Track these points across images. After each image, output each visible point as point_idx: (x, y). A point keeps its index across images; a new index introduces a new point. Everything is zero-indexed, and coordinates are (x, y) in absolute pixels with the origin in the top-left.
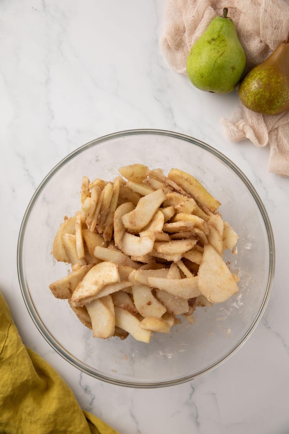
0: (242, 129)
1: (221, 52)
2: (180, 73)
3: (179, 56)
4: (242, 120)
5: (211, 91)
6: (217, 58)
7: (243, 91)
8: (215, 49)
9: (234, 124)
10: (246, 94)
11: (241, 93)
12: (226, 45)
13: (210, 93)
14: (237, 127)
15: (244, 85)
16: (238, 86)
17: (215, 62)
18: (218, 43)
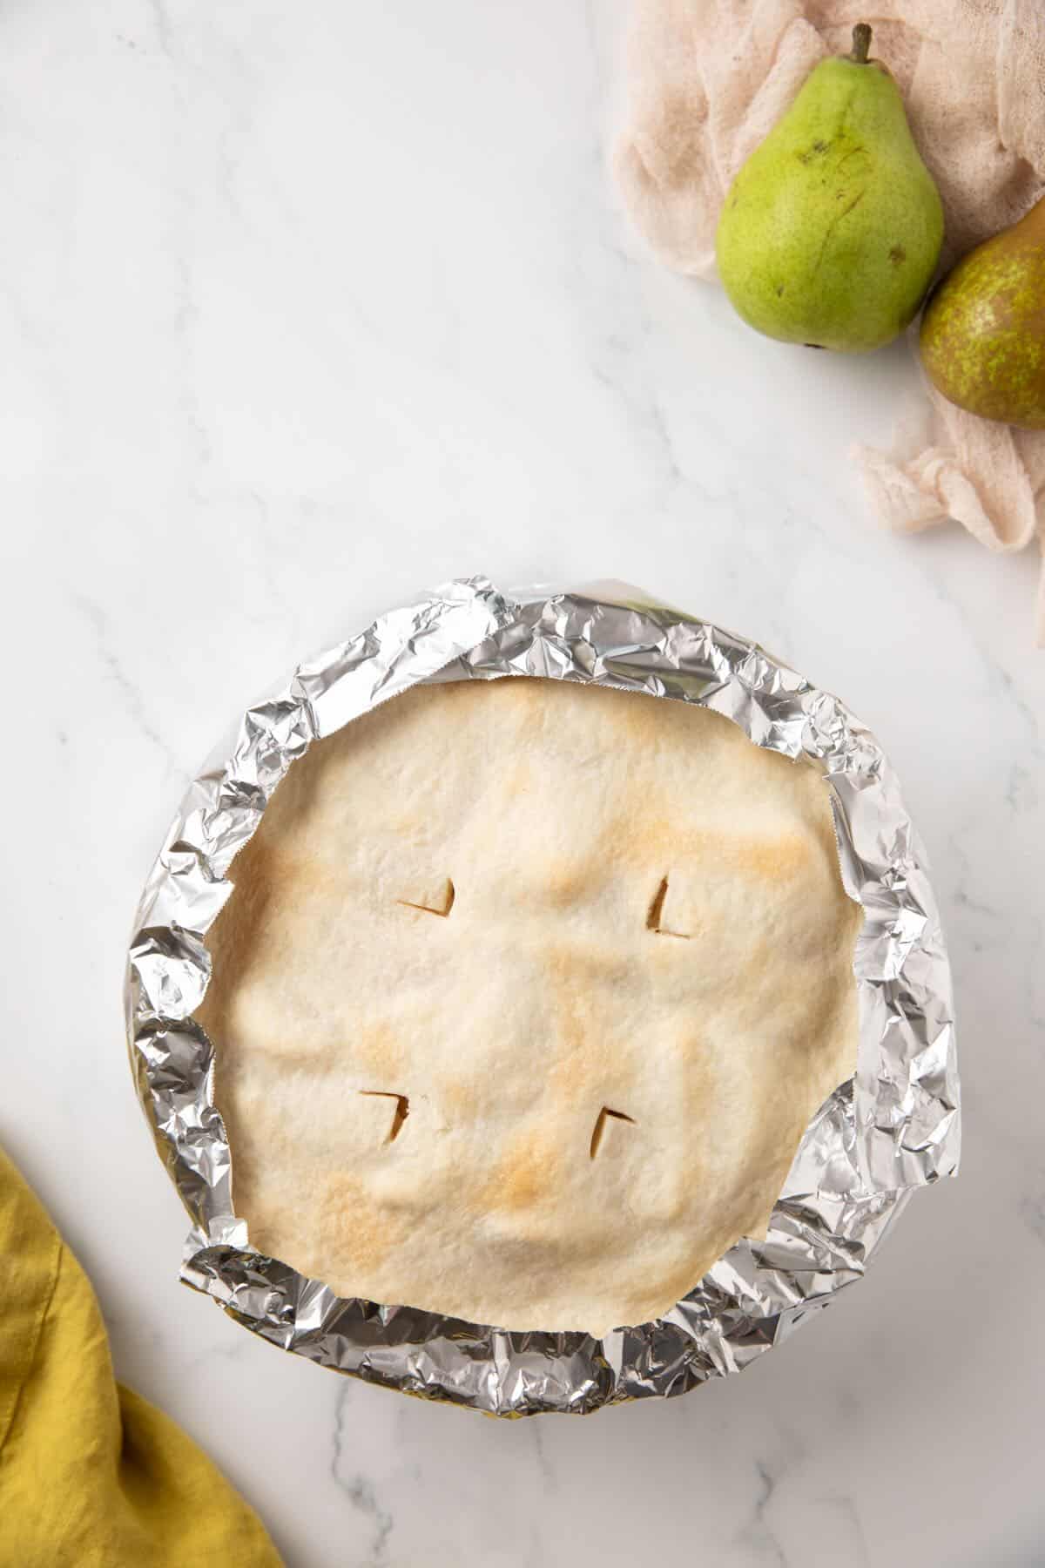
0: (933, 483)
1: (850, 196)
2: (692, 278)
3: (686, 208)
4: (931, 450)
5: (814, 343)
6: (837, 219)
7: (937, 341)
8: (828, 183)
9: (902, 467)
10: (950, 352)
11: (932, 349)
12: (868, 169)
13: (810, 348)
14: (915, 478)
15: (943, 319)
16: (918, 319)
17: (828, 234)
18: (839, 160)
